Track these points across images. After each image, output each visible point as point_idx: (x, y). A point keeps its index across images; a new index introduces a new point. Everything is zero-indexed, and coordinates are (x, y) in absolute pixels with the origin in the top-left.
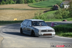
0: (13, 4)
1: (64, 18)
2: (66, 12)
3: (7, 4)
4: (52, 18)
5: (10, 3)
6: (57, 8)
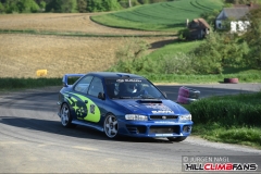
0: (34, 11)
1: (228, 70)
2: (237, 47)
3: (9, 12)
4: (182, 71)
5: (21, 9)
6: (202, 32)
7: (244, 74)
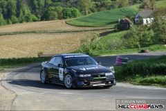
0: (34, 21)
1: (143, 46)
2: (147, 33)
3: (21, 22)
4: (118, 48)
5: (27, 20)
6: (128, 26)
7: (152, 47)
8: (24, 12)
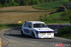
0: (16, 6)
4: (58, 20)
5: (13, 5)
6: (63, 9)
8: (11, 1)
